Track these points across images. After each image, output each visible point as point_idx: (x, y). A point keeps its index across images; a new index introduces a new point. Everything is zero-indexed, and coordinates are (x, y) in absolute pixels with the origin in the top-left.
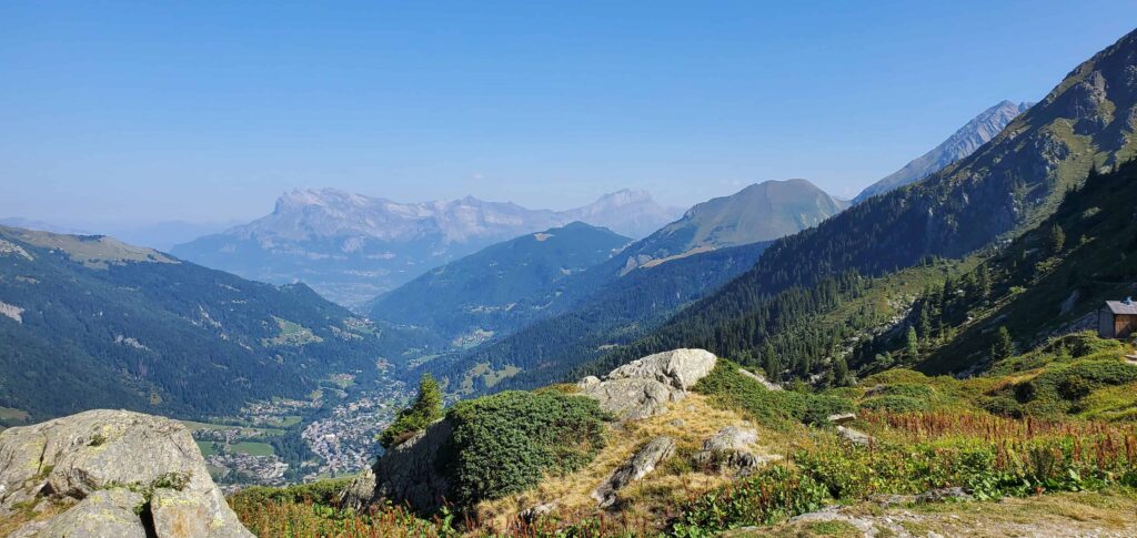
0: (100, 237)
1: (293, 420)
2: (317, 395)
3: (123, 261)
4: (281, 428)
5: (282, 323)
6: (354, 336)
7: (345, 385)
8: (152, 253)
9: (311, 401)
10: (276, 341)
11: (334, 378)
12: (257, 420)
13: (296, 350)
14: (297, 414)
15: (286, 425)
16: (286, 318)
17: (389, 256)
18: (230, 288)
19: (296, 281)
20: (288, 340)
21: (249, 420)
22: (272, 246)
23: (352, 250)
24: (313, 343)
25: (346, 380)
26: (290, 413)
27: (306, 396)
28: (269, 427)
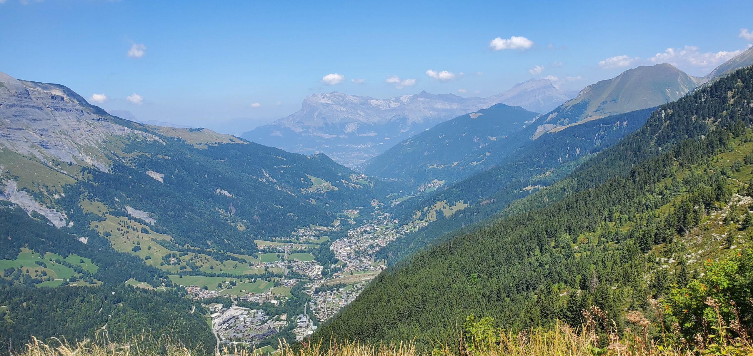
0: (201, 129)
1: (323, 239)
2: (337, 223)
3: (216, 143)
4: (317, 244)
5: (313, 179)
6: (356, 185)
7: (353, 217)
8: (232, 138)
9: (333, 226)
10: (310, 190)
11: (346, 213)
12: (302, 239)
13: (322, 195)
14: (325, 235)
15: (320, 242)
16: (314, 175)
17: (373, 134)
18: (279, 158)
19: (318, 153)
20: (317, 189)
21: (298, 239)
22: (302, 131)
23: (350, 131)
24: (333, 191)
25: (353, 213)
26: (322, 235)
27: (331, 224)
28: (309, 243)
